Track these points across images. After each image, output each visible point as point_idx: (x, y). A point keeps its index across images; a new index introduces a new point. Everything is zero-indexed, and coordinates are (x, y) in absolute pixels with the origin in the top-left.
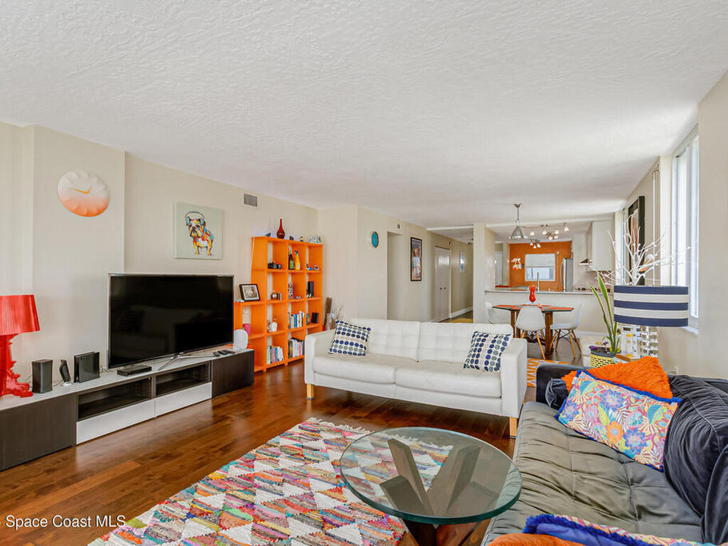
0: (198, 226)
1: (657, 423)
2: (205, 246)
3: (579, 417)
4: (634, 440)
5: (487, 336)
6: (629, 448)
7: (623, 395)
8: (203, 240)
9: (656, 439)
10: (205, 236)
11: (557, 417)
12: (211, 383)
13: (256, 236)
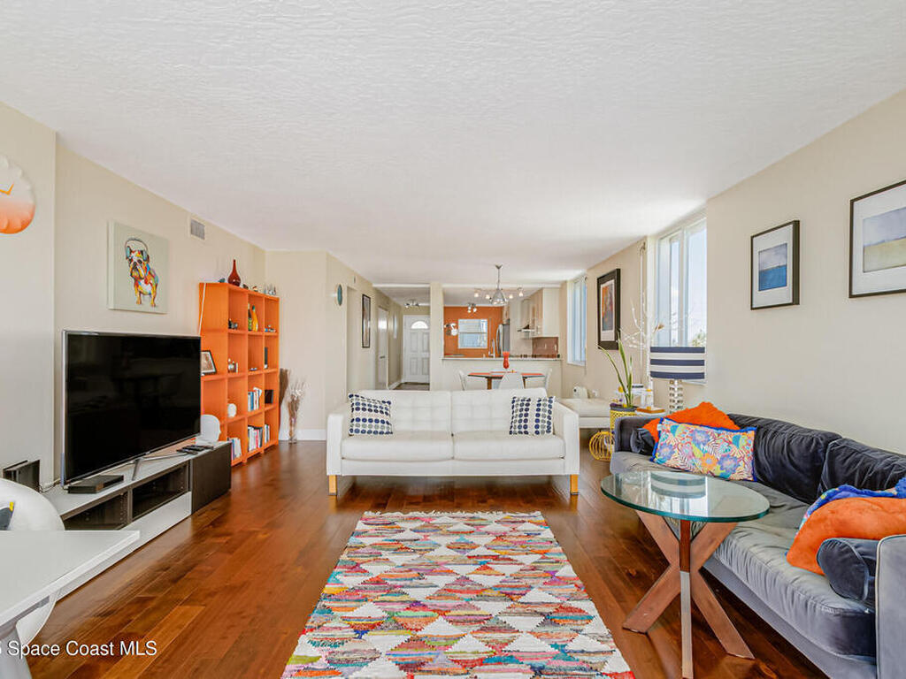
0: (140, 261)
1: (743, 447)
2: (148, 291)
3: (676, 455)
4: (729, 464)
5: (529, 400)
6: (724, 471)
7: (707, 432)
8: (146, 283)
9: (746, 459)
10: (149, 277)
11: (652, 460)
12: (190, 493)
13: (208, 282)
